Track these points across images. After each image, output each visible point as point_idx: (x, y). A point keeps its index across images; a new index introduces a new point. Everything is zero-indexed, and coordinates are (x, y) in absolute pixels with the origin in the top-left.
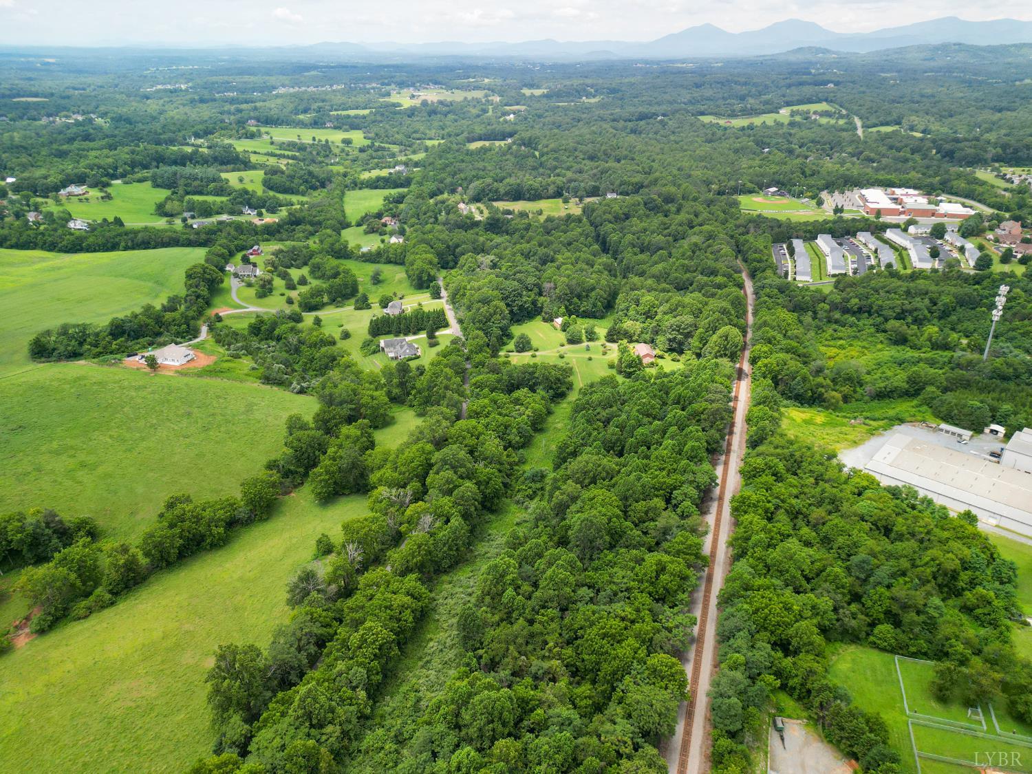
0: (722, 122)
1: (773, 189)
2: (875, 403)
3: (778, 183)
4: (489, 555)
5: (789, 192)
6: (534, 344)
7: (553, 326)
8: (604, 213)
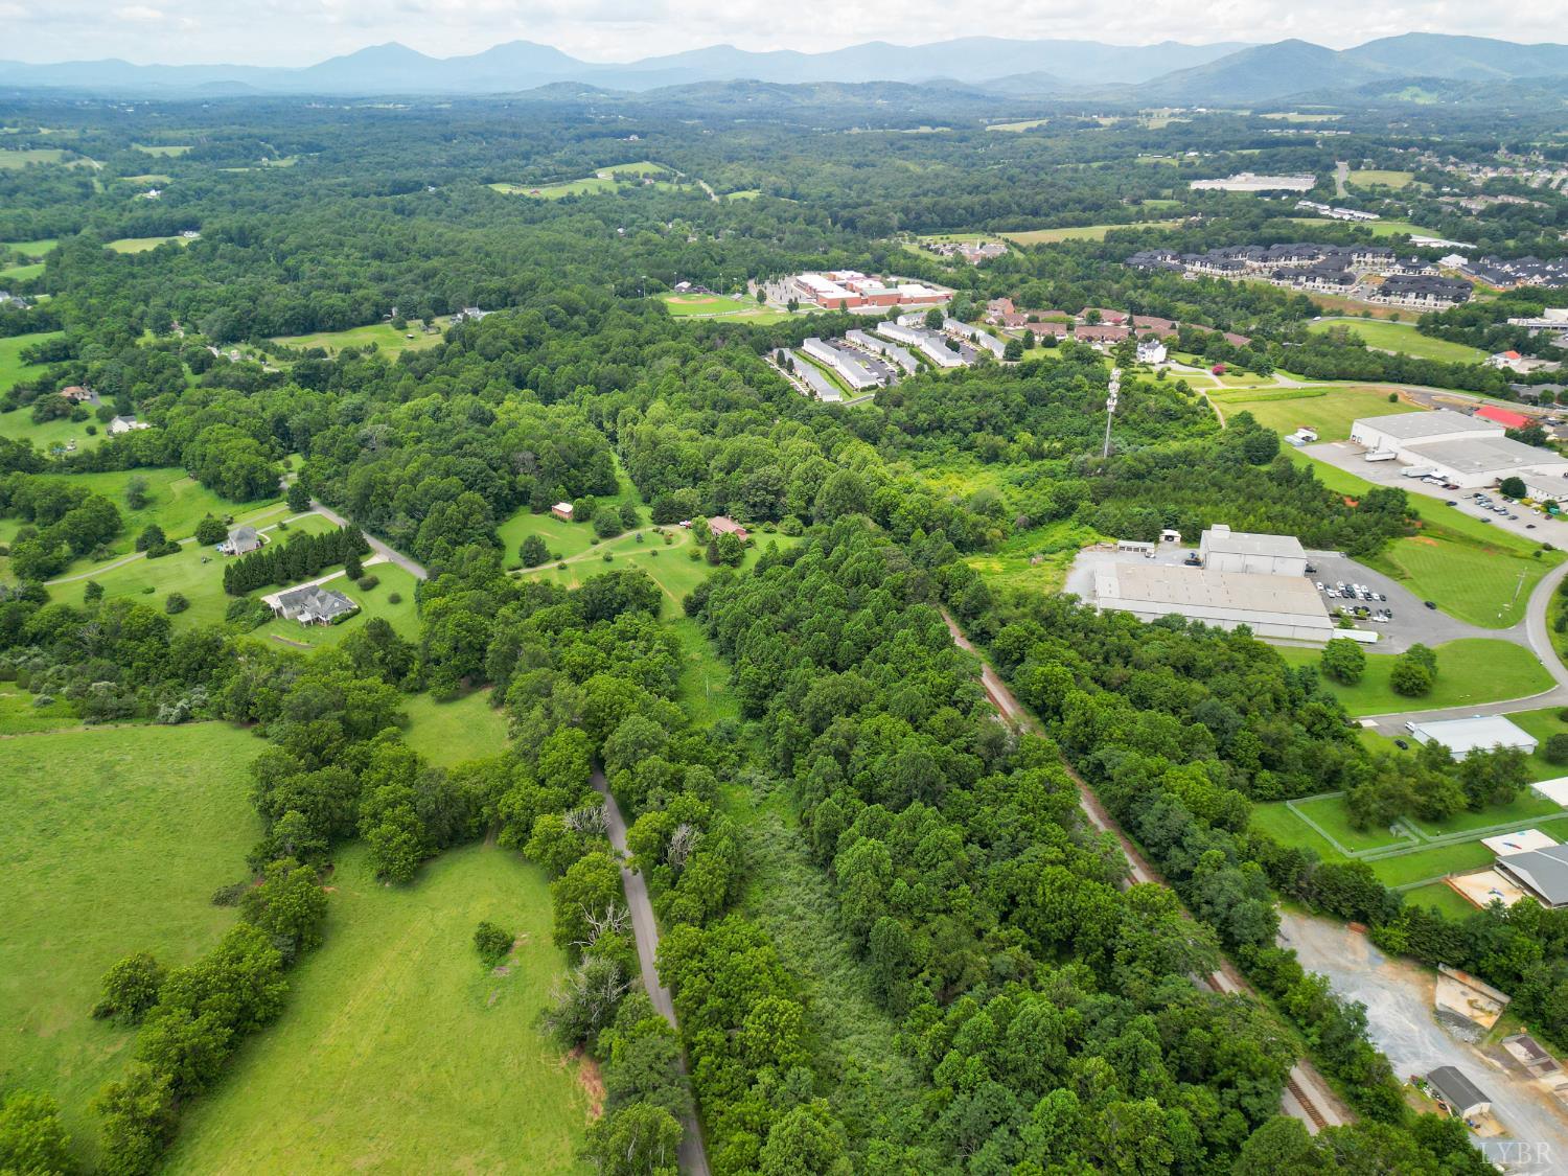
0: (527, 192)
1: (685, 285)
2: (1031, 535)
3: (687, 276)
4: (769, 858)
5: (710, 286)
6: (551, 548)
7: (555, 517)
8: (496, 338)
